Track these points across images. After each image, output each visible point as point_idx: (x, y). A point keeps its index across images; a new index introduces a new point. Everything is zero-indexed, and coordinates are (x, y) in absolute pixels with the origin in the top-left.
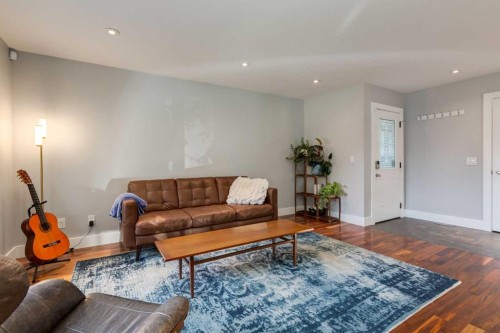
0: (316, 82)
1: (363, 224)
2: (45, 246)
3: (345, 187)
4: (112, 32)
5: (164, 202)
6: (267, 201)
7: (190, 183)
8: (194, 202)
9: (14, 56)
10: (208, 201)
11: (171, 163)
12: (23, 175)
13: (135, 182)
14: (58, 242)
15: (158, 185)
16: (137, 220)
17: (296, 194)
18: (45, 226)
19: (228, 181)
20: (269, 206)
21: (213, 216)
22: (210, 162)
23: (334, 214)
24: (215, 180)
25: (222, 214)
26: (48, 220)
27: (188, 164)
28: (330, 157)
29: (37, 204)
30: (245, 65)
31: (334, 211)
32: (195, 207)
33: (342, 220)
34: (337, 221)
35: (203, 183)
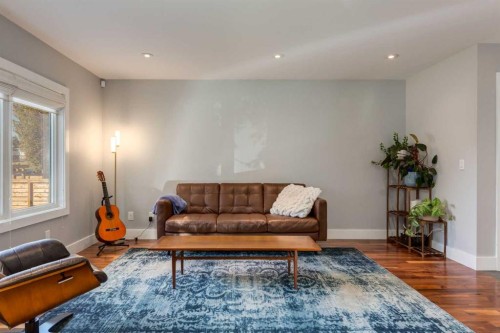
0: (391, 57)
1: (474, 267)
2: (108, 230)
3: (453, 206)
4: (147, 56)
5: (205, 205)
6: (312, 214)
7: (233, 188)
8: (235, 209)
9: (103, 84)
10: (249, 209)
11: (220, 167)
12: (101, 174)
13: (183, 185)
14: (117, 229)
15: (202, 188)
16: (168, 218)
17: (389, 213)
18: (110, 215)
19: (277, 189)
20: (313, 221)
21: (240, 223)
22: (262, 166)
23: (438, 246)
24: (263, 187)
25: (250, 223)
26: (113, 211)
27: (238, 168)
28: (435, 160)
29: (106, 198)
30: (278, 57)
31: (438, 241)
32: (234, 213)
33: (448, 256)
34: (442, 257)
35: (248, 189)
